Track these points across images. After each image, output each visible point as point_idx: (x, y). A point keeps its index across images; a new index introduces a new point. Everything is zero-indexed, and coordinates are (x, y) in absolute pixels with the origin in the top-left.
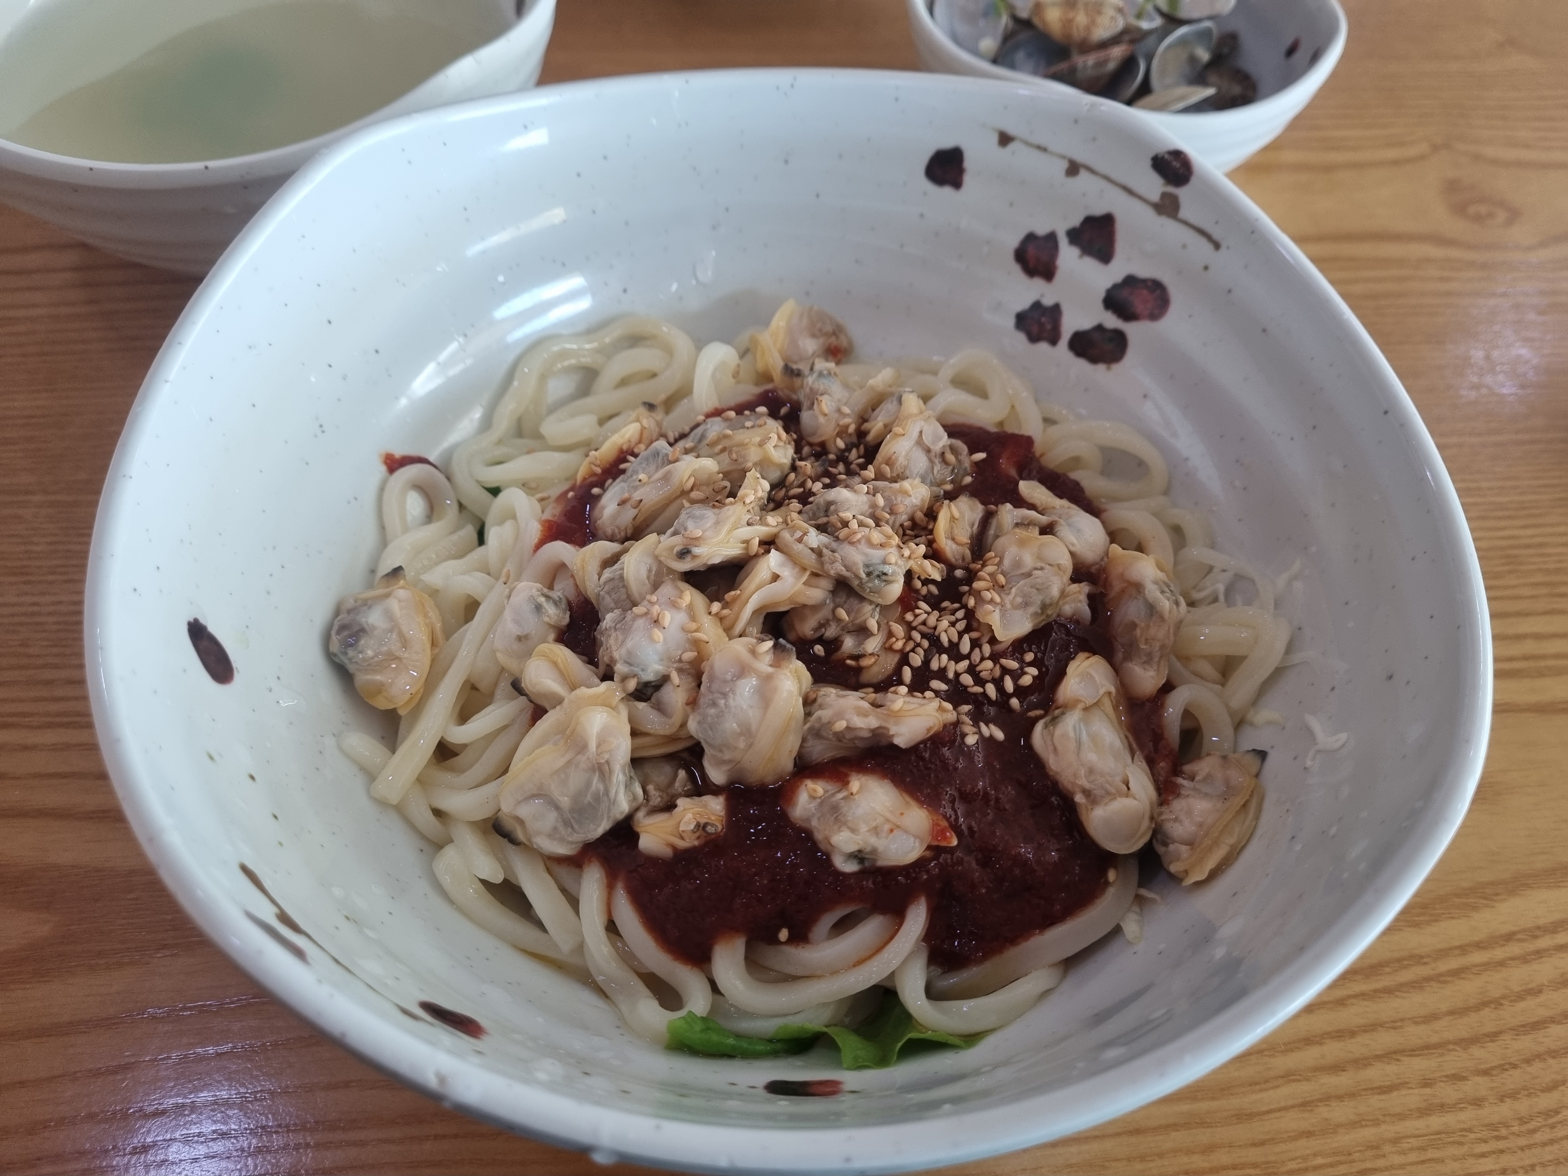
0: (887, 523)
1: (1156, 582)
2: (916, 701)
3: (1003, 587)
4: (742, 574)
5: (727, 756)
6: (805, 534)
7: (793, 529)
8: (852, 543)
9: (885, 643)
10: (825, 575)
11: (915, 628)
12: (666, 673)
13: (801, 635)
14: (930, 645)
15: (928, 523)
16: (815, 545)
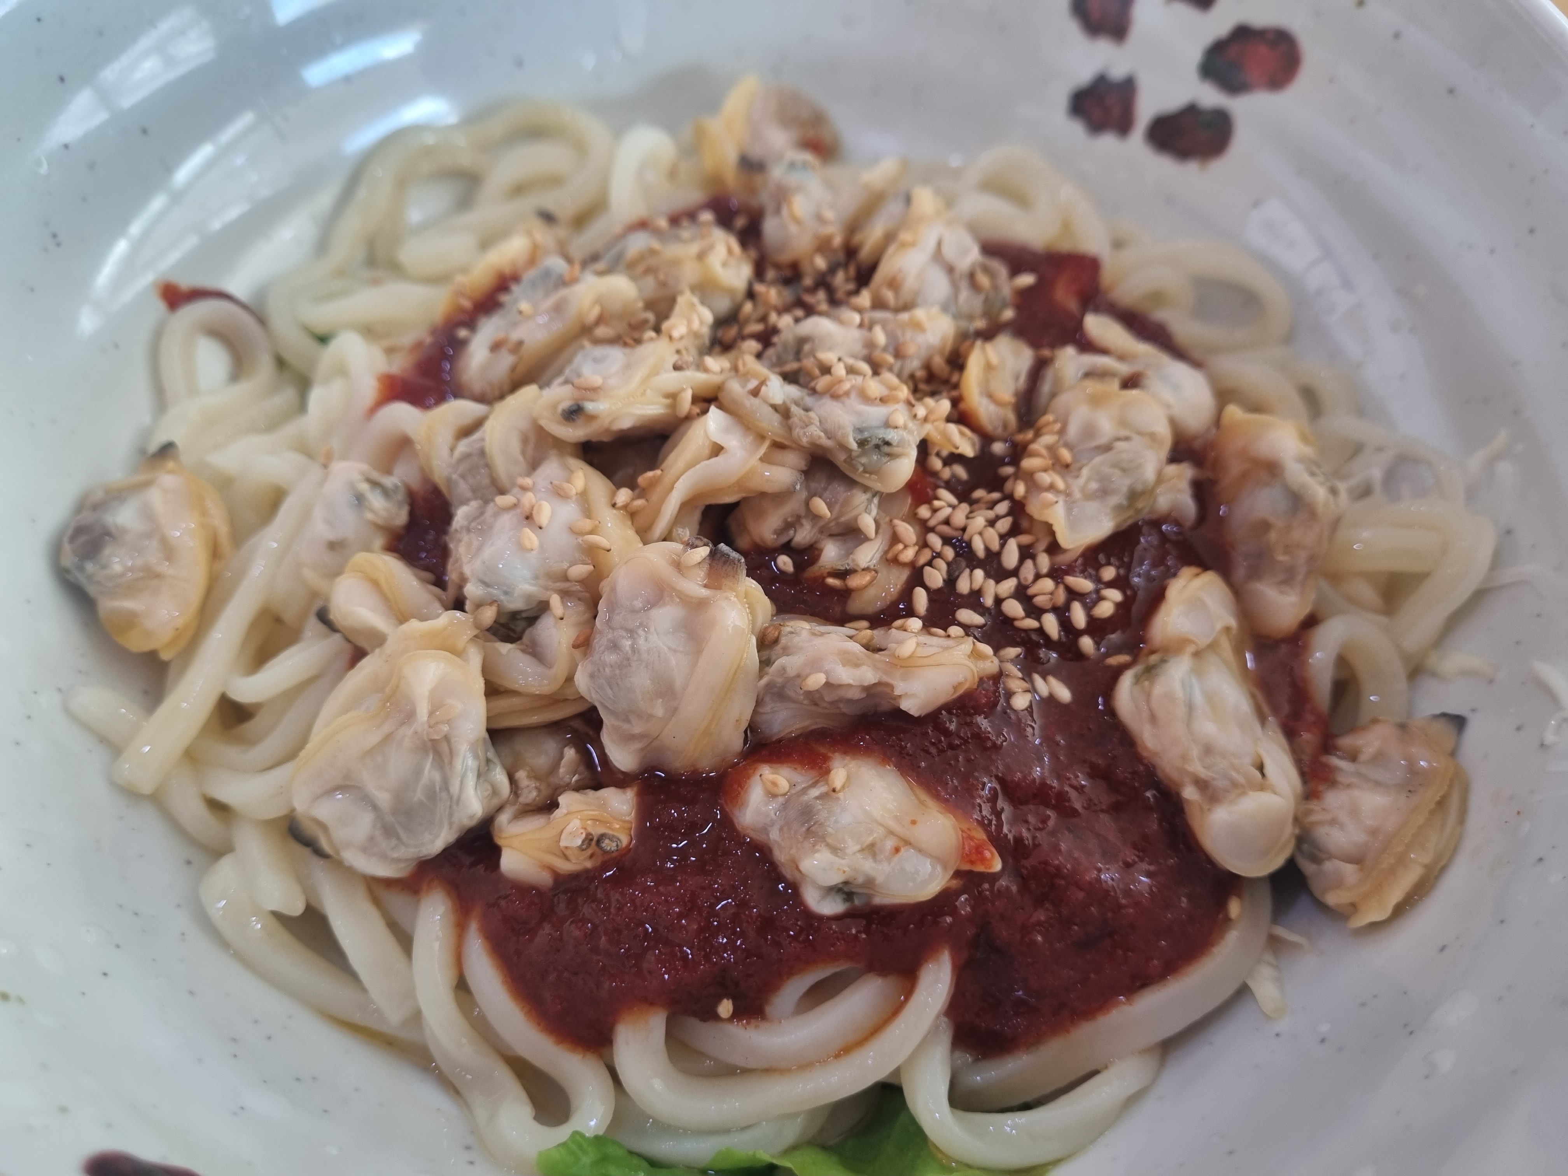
0: (890, 369)
1: (1301, 460)
2: (935, 642)
3: (1067, 466)
4: (667, 446)
5: (637, 728)
6: (763, 383)
7: (744, 377)
8: (835, 397)
9: (886, 552)
10: (794, 445)
11: (932, 530)
12: (544, 598)
13: (758, 540)
14: (957, 554)
15: (951, 373)
16: (778, 399)
